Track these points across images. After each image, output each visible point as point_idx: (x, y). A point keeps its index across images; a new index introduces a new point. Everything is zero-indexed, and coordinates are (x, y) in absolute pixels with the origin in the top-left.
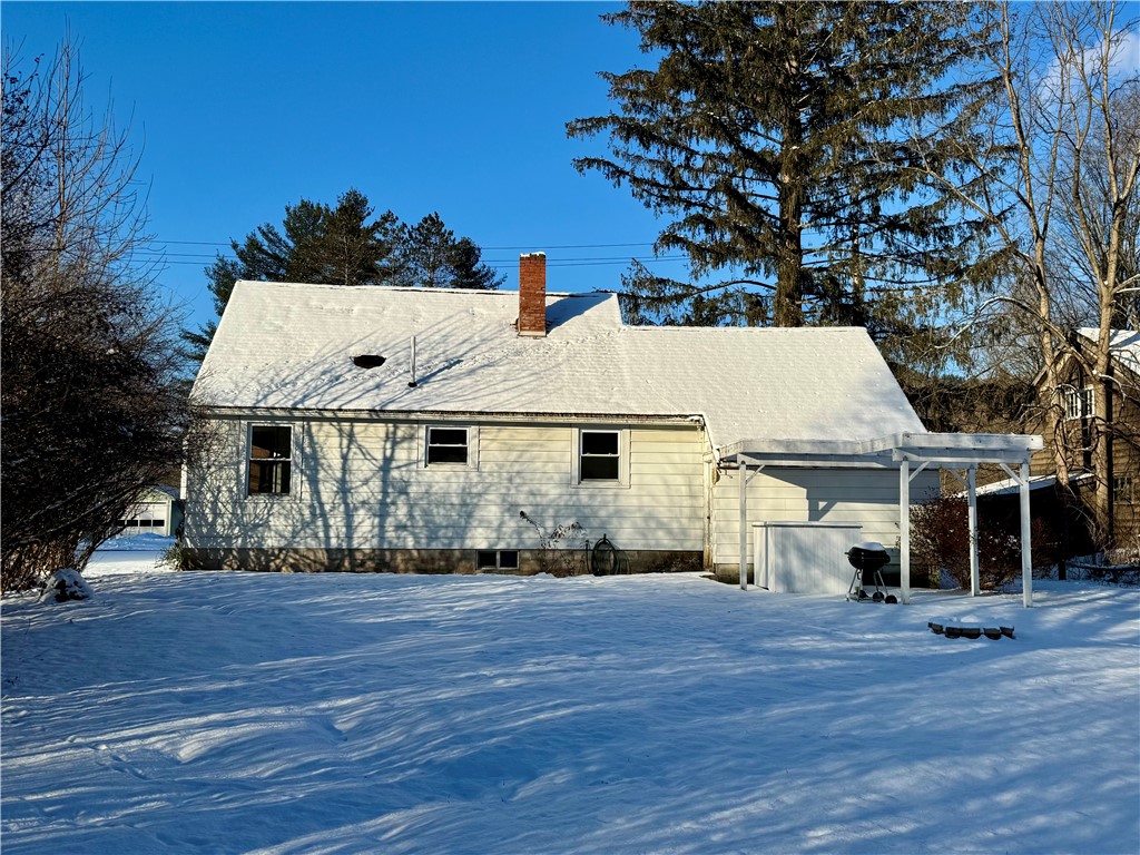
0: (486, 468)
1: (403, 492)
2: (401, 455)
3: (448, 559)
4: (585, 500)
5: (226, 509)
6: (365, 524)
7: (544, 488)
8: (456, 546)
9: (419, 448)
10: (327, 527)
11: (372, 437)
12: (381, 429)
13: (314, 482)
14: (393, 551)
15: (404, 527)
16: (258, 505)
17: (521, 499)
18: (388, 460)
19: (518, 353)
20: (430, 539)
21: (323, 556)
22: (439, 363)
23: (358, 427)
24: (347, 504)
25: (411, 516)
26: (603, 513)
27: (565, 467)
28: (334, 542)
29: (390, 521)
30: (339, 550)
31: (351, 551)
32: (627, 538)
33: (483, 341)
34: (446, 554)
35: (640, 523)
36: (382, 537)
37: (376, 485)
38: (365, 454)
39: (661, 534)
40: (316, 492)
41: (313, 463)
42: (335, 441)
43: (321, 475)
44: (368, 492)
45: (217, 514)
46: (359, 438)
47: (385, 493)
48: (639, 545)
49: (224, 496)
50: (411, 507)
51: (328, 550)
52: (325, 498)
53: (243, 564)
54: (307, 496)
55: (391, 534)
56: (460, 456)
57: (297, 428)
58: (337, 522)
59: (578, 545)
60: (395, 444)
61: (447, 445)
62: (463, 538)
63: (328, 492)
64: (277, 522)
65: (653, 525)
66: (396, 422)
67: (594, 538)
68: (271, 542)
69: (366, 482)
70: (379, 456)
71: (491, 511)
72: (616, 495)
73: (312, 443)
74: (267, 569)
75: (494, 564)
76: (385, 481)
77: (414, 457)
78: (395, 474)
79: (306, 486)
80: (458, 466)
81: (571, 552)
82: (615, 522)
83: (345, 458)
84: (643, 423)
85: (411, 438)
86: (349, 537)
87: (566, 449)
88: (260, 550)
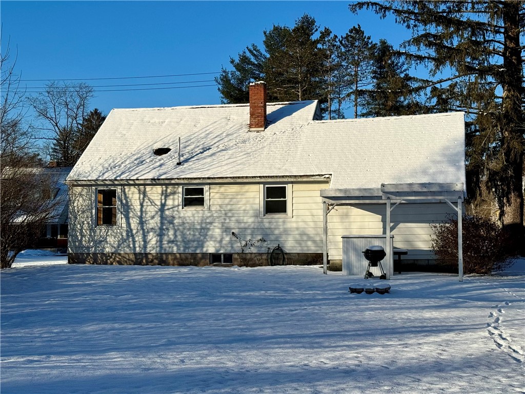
0: (213, 208)
1: (171, 222)
2: (170, 202)
3: (195, 259)
4: (267, 225)
5: (86, 232)
6: (153, 239)
7: (245, 219)
8: (198, 251)
9: (178, 198)
10: (134, 242)
11: (155, 193)
12: (159, 189)
13: (127, 218)
14: (167, 254)
15: (172, 242)
16: (102, 230)
17: (232, 225)
18: (163, 205)
19: (244, 142)
20: (185, 248)
21: (132, 257)
22: (198, 150)
23: (148, 188)
24: (143, 230)
25: (175, 236)
26: (277, 232)
27: (257, 207)
28: (138, 249)
29: (166, 238)
30: (140, 254)
31: (147, 254)
32: (290, 246)
33: (228, 135)
34: (194, 255)
35: (298, 237)
36: (161, 247)
37: (158, 219)
38: (152, 203)
39: (309, 243)
40: (129, 224)
41: (127, 208)
42: (137, 196)
43: (131, 215)
44: (154, 223)
45: (83, 236)
46: (149, 193)
47: (162, 223)
48: (297, 250)
49: (86, 226)
50: (175, 231)
51: (135, 254)
52: (133, 226)
53: (95, 261)
54: (124, 225)
55: (165, 245)
56: (200, 202)
57: (119, 190)
58: (139, 238)
59: (264, 250)
60: (166, 196)
61: (194, 196)
62: (203, 247)
63: (134, 223)
64: (111, 240)
65: (305, 238)
66: (167, 185)
67: (273, 246)
68: (108, 250)
69: (153, 217)
70: (159, 203)
71: (217, 232)
72: (284, 222)
73: (126, 198)
74: (106, 263)
75: (220, 261)
76: (162, 217)
77: (176, 203)
78: (167, 213)
79: (124, 220)
80: (199, 208)
81: (261, 254)
82: (283, 238)
83: (142, 205)
84: (298, 180)
85: (174, 193)
86: (145, 247)
87: (256, 196)
88: (103, 254)
